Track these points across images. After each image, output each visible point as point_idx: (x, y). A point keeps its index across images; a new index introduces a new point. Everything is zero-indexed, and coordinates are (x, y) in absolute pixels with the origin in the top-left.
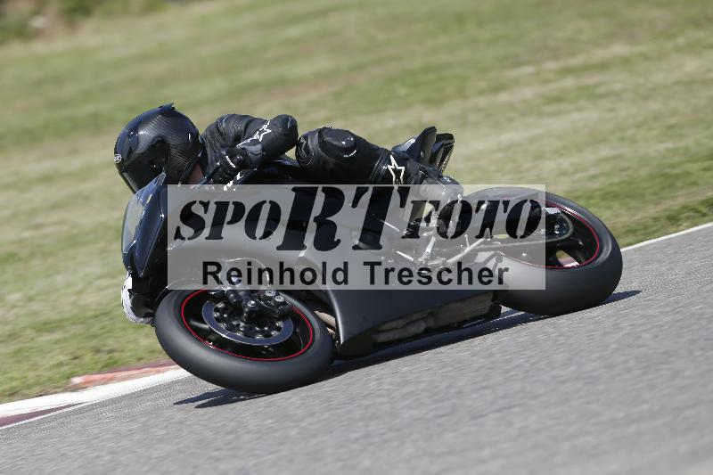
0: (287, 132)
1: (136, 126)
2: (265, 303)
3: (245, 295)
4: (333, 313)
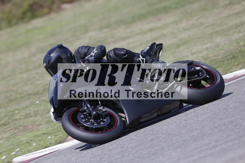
0: (103, 51)
1: (50, 53)
2: (99, 112)
3: (92, 110)
4: (124, 113)
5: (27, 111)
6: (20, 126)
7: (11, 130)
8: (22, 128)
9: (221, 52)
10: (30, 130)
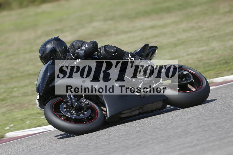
1: (46, 44)
2: (82, 104)
4: (105, 107)
5: (26, 90)
6: (17, 103)
7: (8, 106)
8: (18, 105)
9: (215, 56)
10: (25, 108)
